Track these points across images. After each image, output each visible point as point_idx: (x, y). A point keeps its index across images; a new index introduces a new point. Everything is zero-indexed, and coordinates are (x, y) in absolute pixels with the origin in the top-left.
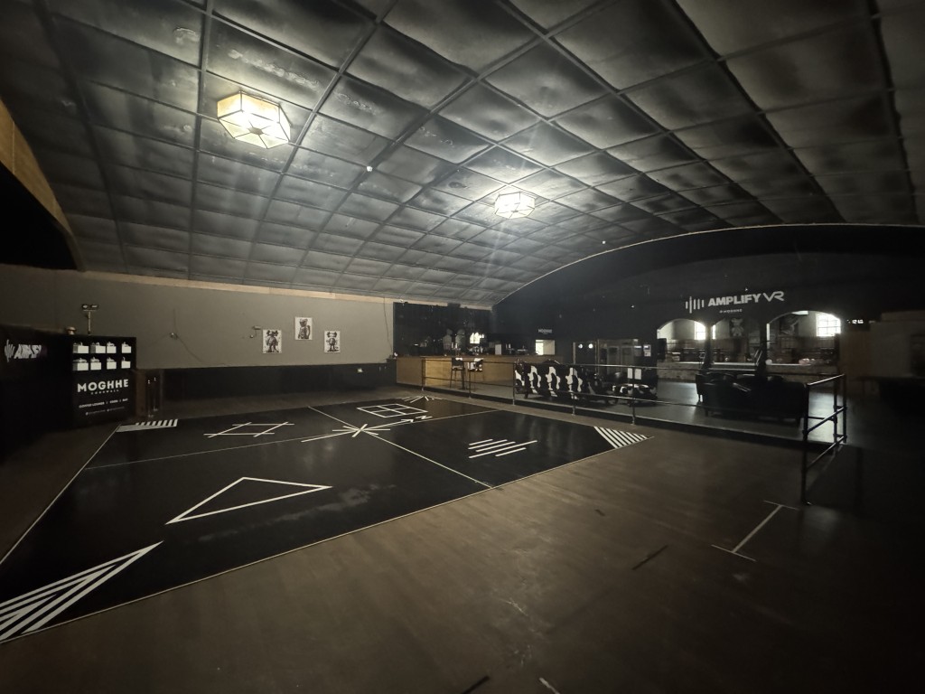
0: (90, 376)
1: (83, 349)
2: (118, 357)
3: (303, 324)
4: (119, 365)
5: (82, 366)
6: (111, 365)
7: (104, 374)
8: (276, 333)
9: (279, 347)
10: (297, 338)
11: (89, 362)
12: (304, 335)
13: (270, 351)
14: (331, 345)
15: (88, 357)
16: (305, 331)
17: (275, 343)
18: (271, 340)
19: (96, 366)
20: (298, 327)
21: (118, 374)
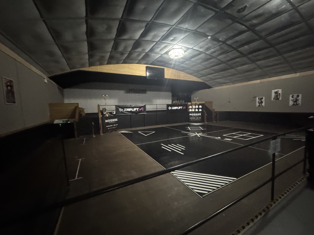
0: (192, 112)
1: (190, 107)
2: (198, 109)
3: (276, 93)
4: (198, 110)
5: (190, 110)
6: (197, 110)
7: (195, 112)
8: (262, 98)
9: (263, 104)
10: (272, 100)
11: (192, 110)
12: (277, 98)
13: (259, 106)
14: (294, 102)
15: (192, 109)
16: (277, 96)
17: (262, 102)
18: (260, 101)
19: (193, 110)
20: (273, 95)
21: (198, 112)
